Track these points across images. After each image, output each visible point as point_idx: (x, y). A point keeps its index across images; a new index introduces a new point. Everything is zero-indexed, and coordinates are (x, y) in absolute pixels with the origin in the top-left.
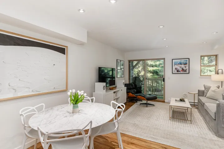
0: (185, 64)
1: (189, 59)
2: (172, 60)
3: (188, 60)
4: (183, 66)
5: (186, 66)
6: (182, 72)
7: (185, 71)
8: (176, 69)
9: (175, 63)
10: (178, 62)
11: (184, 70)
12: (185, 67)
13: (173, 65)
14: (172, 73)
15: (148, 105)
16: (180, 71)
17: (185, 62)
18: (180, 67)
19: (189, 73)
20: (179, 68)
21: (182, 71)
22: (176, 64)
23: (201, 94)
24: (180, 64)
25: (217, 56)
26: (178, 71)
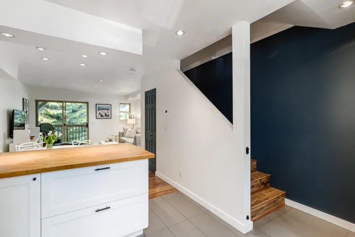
0: (108, 110)
1: (111, 105)
2: (96, 104)
4: (106, 111)
6: (105, 117)
7: (108, 116)
8: (100, 113)
9: (99, 108)
12: (108, 112)
13: (97, 110)
14: (96, 118)
16: (103, 116)
17: (108, 108)
19: (111, 118)
20: (102, 113)
23: (121, 135)
24: (103, 109)
25: (130, 104)
26: (102, 116)
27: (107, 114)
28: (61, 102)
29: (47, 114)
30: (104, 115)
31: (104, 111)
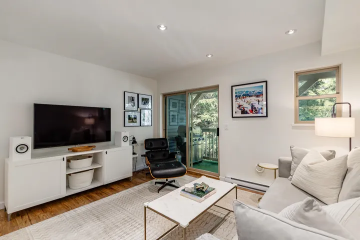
0: (259, 95)
1: (266, 82)
2: (232, 87)
3: (264, 84)
4: (253, 99)
5: (260, 99)
6: (251, 115)
8: (239, 106)
9: (238, 94)
10: (242, 92)
11: (255, 108)
12: (259, 101)
13: (234, 98)
14: (233, 117)
16: (247, 113)
17: (258, 90)
18: (248, 102)
19: (267, 116)
20: (245, 105)
21: (252, 111)
22: (240, 96)
24: (247, 95)
26: (244, 112)
31: (248, 99)
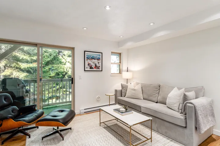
0: (98, 59)
1: (102, 53)
2: (85, 51)
4: (96, 61)
5: (99, 61)
7: (98, 68)
8: (89, 64)
10: (91, 56)
12: (98, 63)
13: (86, 59)
14: (85, 71)
15: (62, 133)
16: (93, 68)
17: (98, 57)
18: (93, 62)
19: (102, 71)
20: (92, 64)
21: (95, 68)
22: (89, 58)
23: (119, 94)
24: (93, 58)
25: (120, 54)
26: (91, 68)
27: (97, 65)
28: (35, 45)
29: (17, 68)
30: (94, 66)
31: (93, 60)
